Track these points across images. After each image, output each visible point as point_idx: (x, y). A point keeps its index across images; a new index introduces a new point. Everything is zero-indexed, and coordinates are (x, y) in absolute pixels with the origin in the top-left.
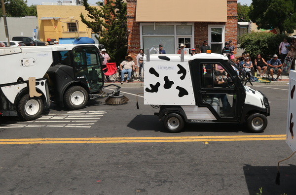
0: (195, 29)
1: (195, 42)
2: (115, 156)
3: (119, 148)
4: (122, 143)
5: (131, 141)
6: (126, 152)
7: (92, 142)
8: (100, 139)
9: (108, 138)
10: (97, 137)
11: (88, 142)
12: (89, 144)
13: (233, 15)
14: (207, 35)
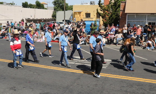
2: (124, 87)
3: (125, 82)
4: (126, 80)
5: (131, 79)
6: (130, 85)
7: (110, 77)
8: (113, 75)
9: (117, 76)
10: (111, 74)
11: (107, 76)
12: (108, 77)
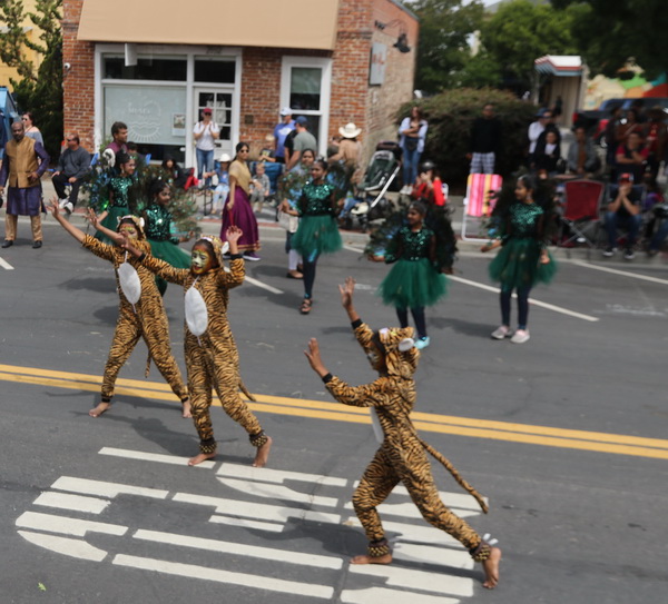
0: (244, 67)
1: (242, 107)
13: (357, 27)
14: (278, 87)
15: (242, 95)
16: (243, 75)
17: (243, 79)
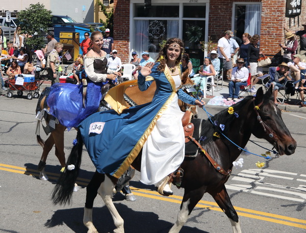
1: (209, 30)
15: (209, 24)
16: (209, 13)
17: (209, 15)
